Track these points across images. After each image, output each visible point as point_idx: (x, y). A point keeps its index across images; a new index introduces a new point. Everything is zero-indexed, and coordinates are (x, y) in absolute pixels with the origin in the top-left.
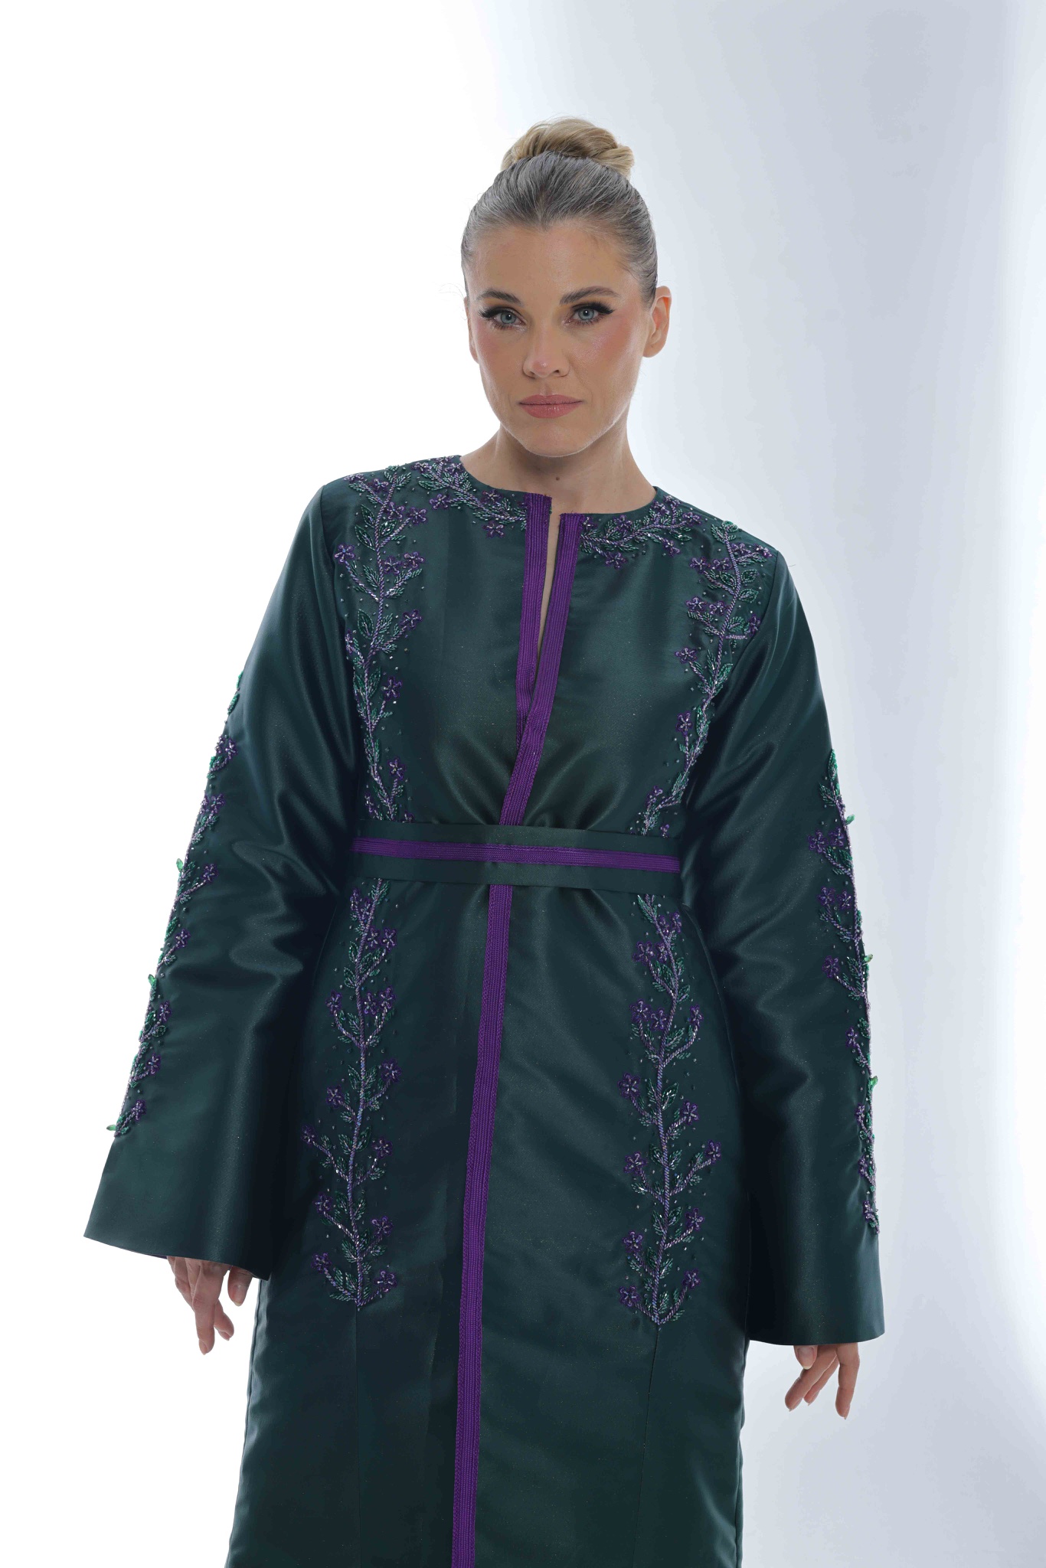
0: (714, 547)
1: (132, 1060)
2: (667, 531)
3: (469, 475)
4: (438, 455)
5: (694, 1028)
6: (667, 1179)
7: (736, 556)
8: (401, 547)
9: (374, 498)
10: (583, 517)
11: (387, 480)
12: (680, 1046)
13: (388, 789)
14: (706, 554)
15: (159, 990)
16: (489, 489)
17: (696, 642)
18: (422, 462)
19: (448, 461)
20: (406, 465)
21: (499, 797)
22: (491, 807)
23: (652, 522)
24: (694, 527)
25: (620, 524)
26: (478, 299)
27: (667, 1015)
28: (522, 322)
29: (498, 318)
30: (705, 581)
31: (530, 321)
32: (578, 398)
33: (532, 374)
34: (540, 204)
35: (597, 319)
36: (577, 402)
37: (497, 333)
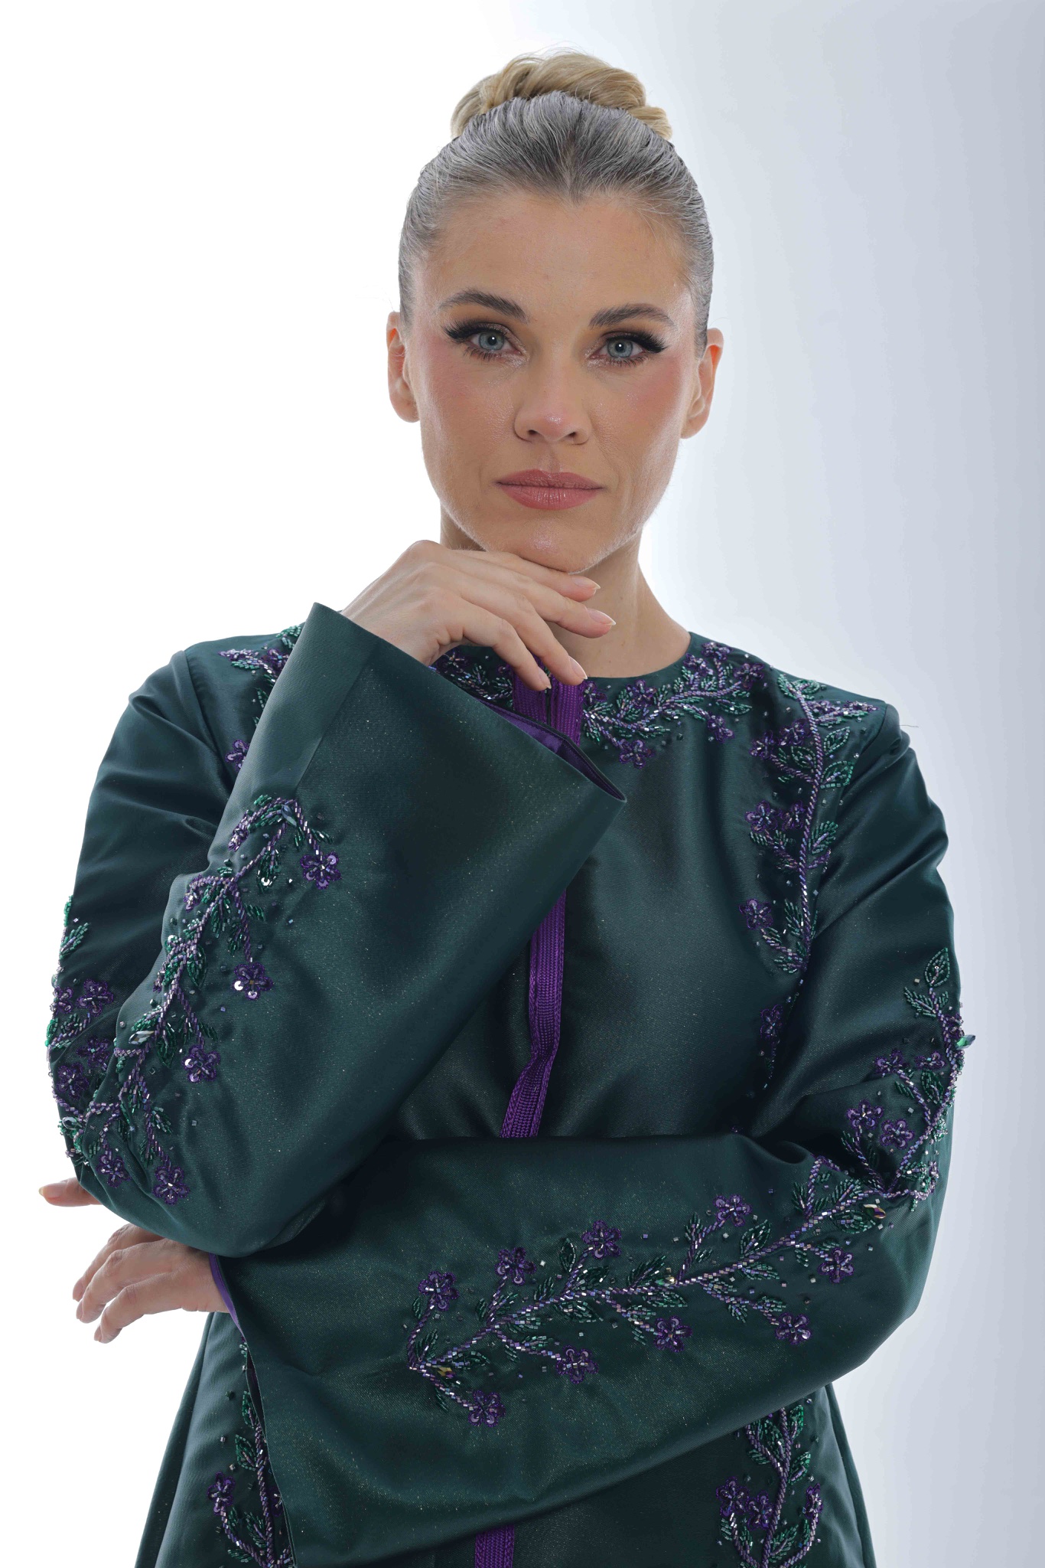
7: (816, 715)
14: (773, 728)
24: (755, 688)
25: (636, 695)
26: (443, 306)
27: (774, 1503)
28: (515, 350)
29: (475, 340)
30: (773, 771)
31: (532, 350)
32: (599, 482)
33: (532, 432)
34: (568, 161)
35: (639, 359)
36: (595, 489)
37: (474, 364)
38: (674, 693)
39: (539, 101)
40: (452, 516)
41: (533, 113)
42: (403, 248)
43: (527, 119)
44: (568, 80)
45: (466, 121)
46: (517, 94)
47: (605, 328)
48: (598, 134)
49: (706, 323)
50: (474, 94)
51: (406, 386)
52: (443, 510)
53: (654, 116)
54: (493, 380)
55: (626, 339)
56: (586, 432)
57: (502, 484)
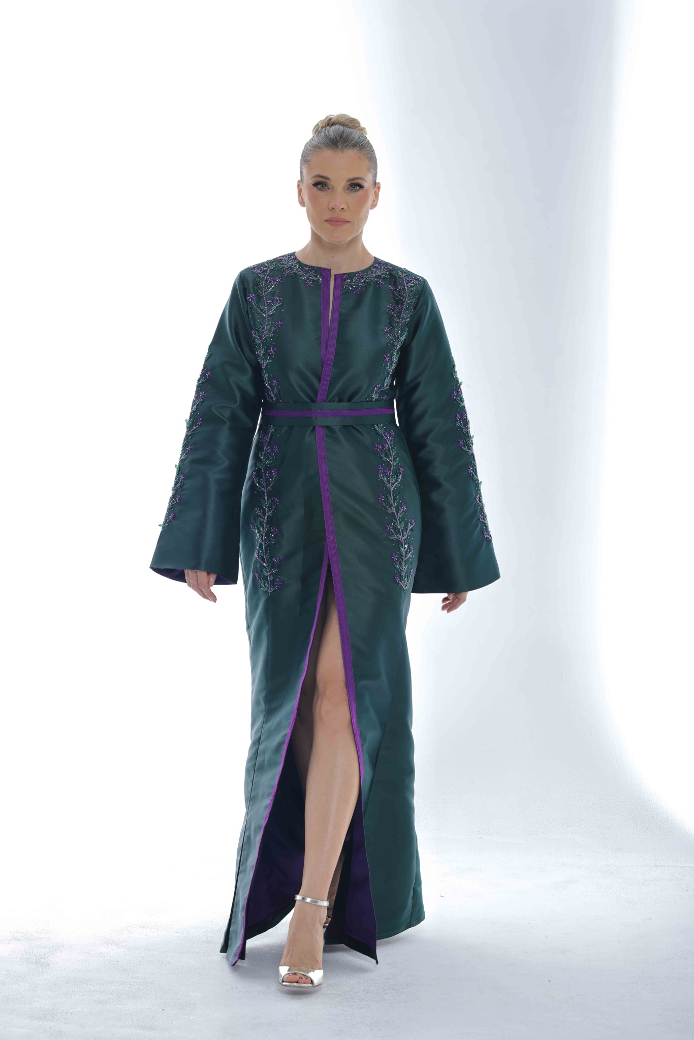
0: (398, 280)
1: (169, 498)
2: (378, 275)
3: (298, 260)
4: (286, 253)
5: (400, 475)
6: (401, 533)
7: (407, 283)
8: (273, 294)
9: (261, 275)
10: (343, 275)
11: (266, 267)
13: (273, 390)
14: (395, 285)
15: (180, 470)
16: (306, 266)
17: (390, 324)
18: (280, 257)
19: (290, 255)
20: (274, 259)
21: (315, 392)
22: (313, 396)
23: (372, 273)
24: (391, 272)
25: (358, 275)
26: (311, 178)
27: (390, 470)
28: (329, 188)
29: (319, 186)
30: (394, 296)
31: (333, 189)
32: (349, 220)
33: (333, 208)
34: (340, 143)
35: (358, 190)
36: (348, 222)
37: (319, 193)
38: (368, 275)
39: (333, 127)
40: (313, 228)
41: (332, 130)
42: (301, 164)
43: (330, 132)
44: (342, 122)
45: (316, 132)
46: (328, 125)
47: (350, 183)
48: (347, 135)
49: (376, 181)
50: (317, 125)
53: (363, 129)
54: (323, 196)
55: (355, 185)
56: (346, 208)
57: (326, 221)
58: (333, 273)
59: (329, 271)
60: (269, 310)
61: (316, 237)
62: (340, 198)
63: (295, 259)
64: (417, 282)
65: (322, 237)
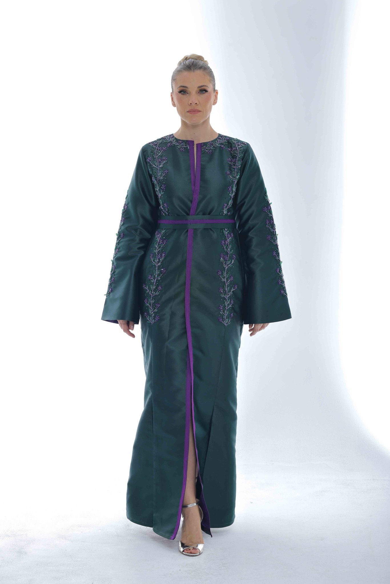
0: (233, 145)
2: (221, 143)
3: (175, 138)
4: (168, 134)
5: (233, 260)
6: (227, 293)
7: (238, 146)
8: (162, 156)
9: (154, 147)
10: (201, 143)
11: (157, 142)
12: (231, 263)
13: (165, 210)
14: (231, 147)
16: (180, 140)
17: (230, 170)
18: (164, 137)
19: (170, 135)
20: (161, 138)
21: (189, 209)
22: (188, 212)
23: (218, 142)
24: (228, 141)
25: (210, 144)
26: (177, 88)
27: (227, 257)
28: (188, 93)
29: (182, 93)
30: (231, 154)
31: (190, 93)
32: (200, 110)
33: (191, 104)
34: (192, 67)
35: (205, 93)
36: (200, 111)
37: (182, 96)
38: (216, 143)
41: (187, 62)
44: (193, 58)
47: (199, 89)
48: (196, 63)
49: (215, 88)
51: (174, 102)
52: (181, 118)
54: (185, 97)
55: (203, 90)
56: (198, 103)
57: (188, 112)
58: (195, 143)
59: (193, 142)
60: (160, 165)
61: (184, 123)
62: (194, 98)
63: (173, 137)
64: (244, 145)
65: (187, 121)
